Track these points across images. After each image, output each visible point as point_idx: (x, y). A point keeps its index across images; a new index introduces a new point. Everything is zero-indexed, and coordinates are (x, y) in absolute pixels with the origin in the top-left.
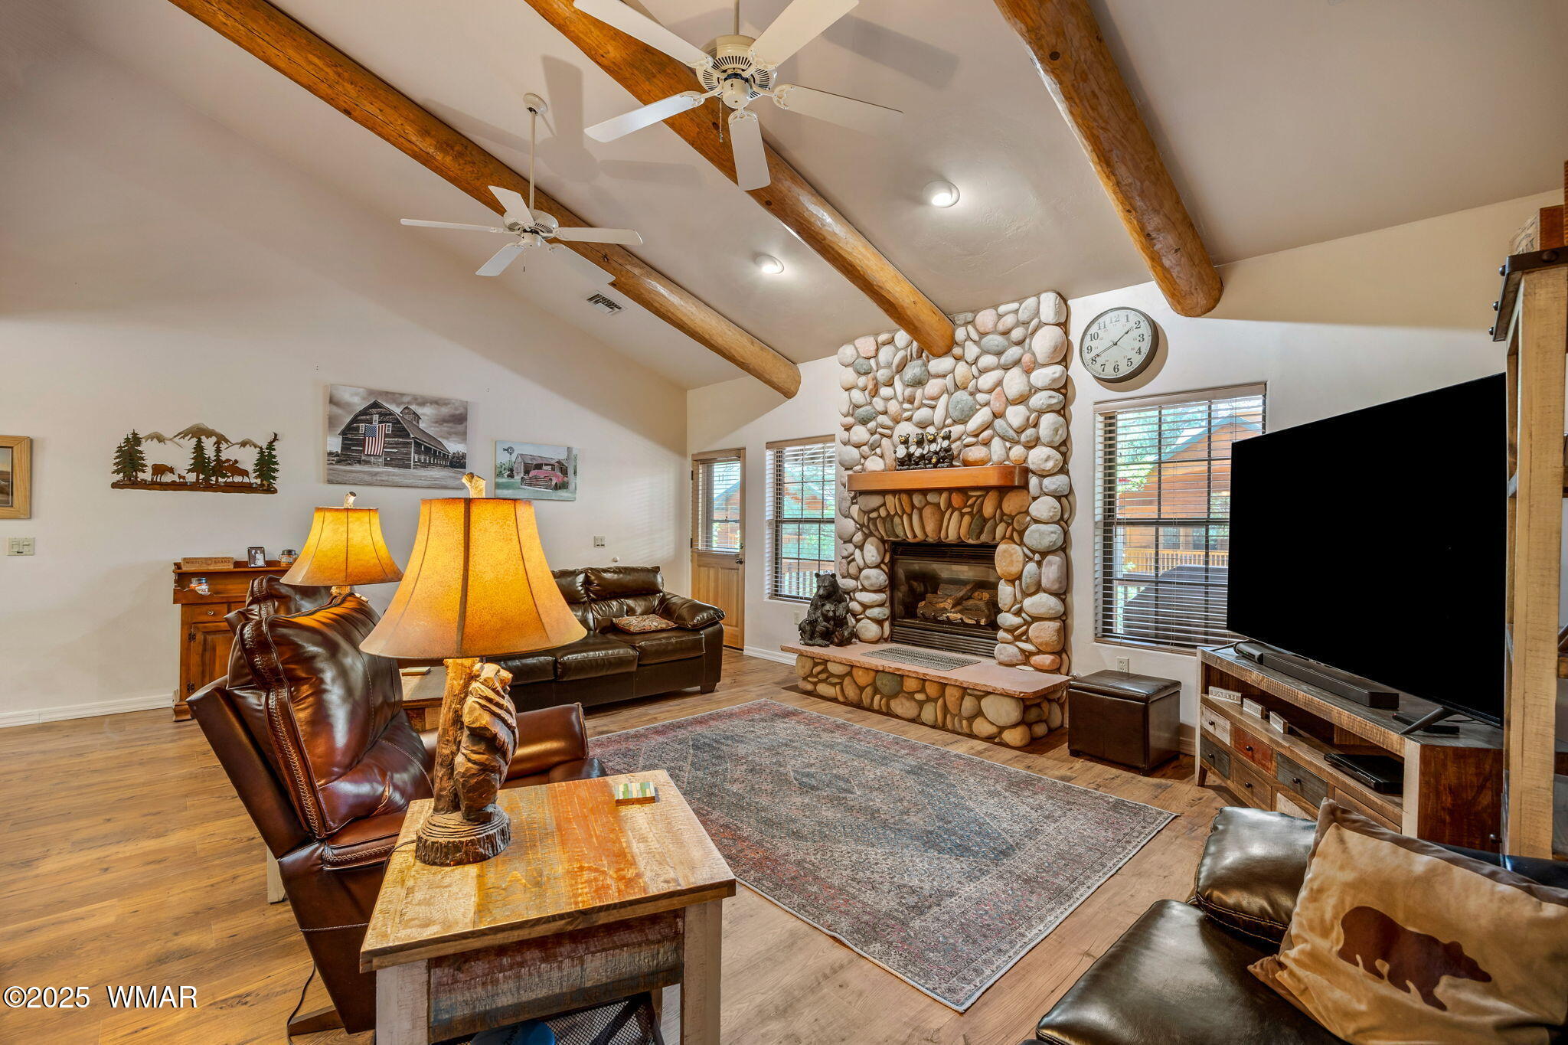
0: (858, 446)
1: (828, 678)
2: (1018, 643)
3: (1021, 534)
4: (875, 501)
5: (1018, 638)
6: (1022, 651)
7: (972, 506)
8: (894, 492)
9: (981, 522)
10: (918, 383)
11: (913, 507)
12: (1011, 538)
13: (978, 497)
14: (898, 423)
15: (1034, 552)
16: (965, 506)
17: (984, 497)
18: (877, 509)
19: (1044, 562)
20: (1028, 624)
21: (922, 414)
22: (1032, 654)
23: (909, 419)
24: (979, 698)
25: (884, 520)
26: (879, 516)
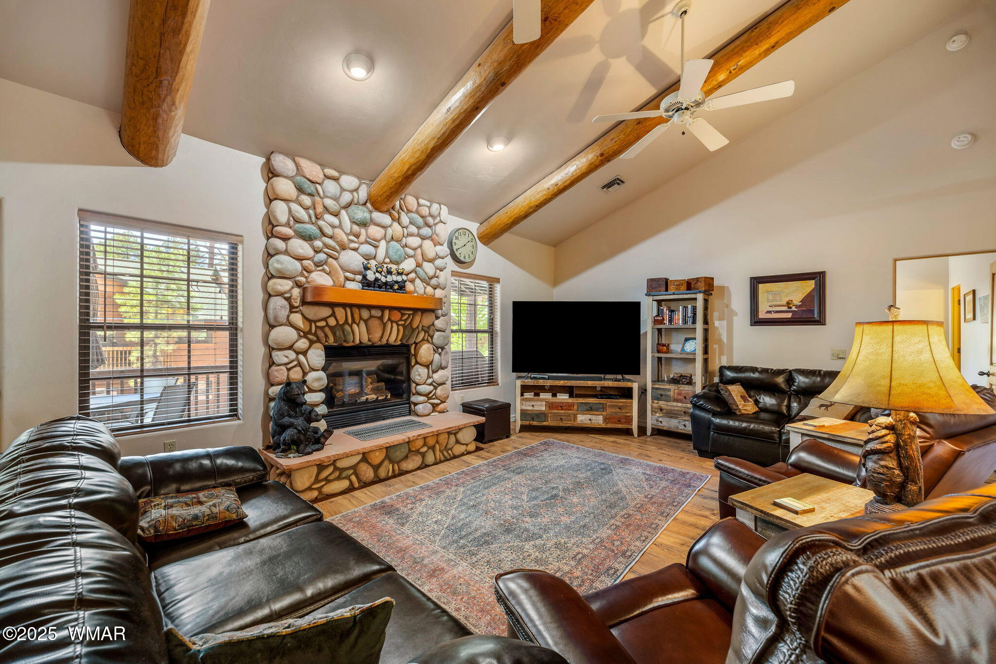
0: (300, 259)
1: (340, 474)
2: (430, 401)
3: (432, 337)
4: (326, 312)
5: (429, 399)
6: (433, 404)
7: (405, 320)
8: (344, 306)
9: (410, 330)
10: (364, 224)
11: (361, 318)
12: (427, 340)
13: (409, 315)
14: (344, 249)
15: (438, 348)
16: (401, 320)
17: (413, 315)
18: (325, 319)
19: (443, 353)
20: (436, 388)
21: (366, 249)
22: (438, 405)
23: (356, 250)
24: (455, 434)
25: (332, 328)
26: (327, 325)
